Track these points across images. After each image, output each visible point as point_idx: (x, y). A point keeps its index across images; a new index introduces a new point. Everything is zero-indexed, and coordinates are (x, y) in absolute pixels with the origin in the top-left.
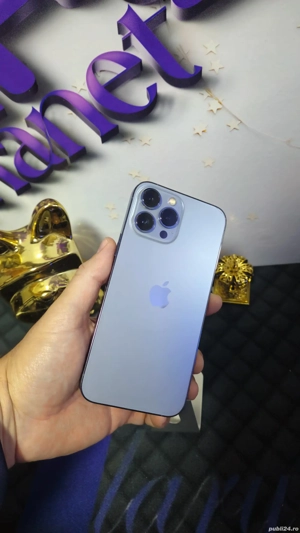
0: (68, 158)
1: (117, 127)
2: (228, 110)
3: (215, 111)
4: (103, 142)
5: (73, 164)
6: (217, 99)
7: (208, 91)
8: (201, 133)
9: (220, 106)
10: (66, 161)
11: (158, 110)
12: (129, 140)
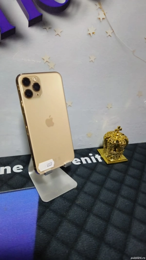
1: (41, 15)
2: (108, 21)
3: (101, 19)
4: (29, 26)
6: (103, 11)
7: (100, 4)
8: (91, 34)
9: (104, 17)
11: (70, 10)
12: (47, 28)
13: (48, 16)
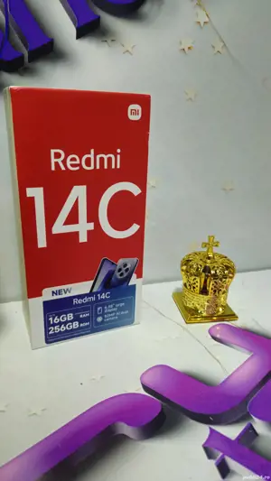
0: (26, 53)
1: (99, 18)
2: (214, 27)
3: (202, 24)
4: (78, 37)
5: (30, 65)
6: (205, 10)
8: (186, 49)
9: (207, 20)
10: (22, 57)
11: (146, 8)
12: (109, 41)
13: (109, 20)
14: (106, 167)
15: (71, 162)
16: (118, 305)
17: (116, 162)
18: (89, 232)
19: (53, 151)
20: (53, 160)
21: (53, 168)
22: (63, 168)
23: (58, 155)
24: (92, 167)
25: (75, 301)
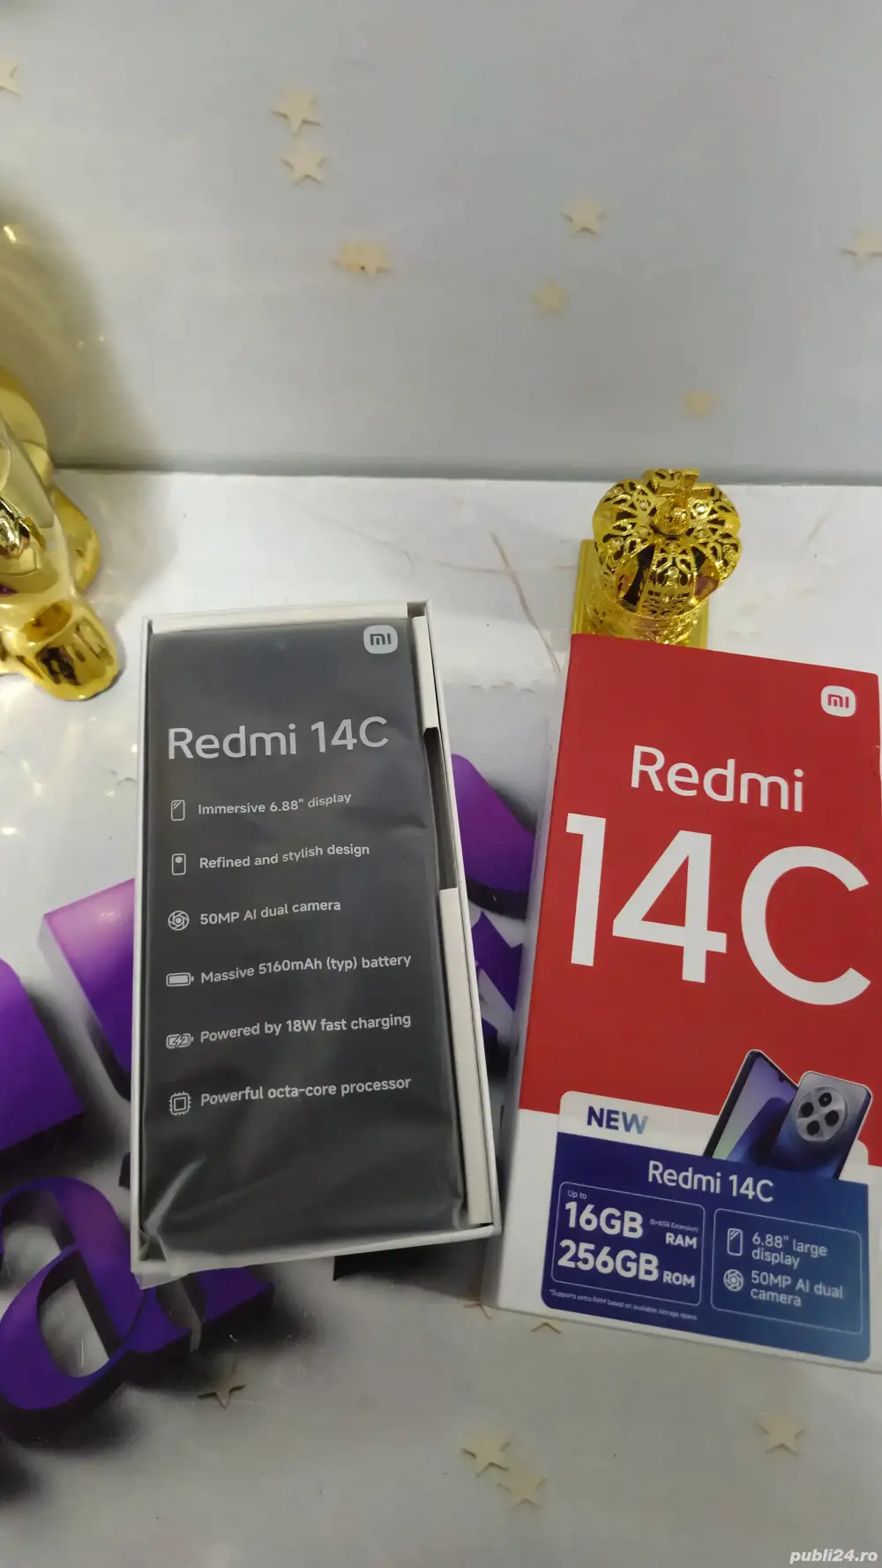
14: (764, 802)
15: (679, 779)
16: (801, 1248)
17: (793, 797)
18: (712, 957)
19: (639, 750)
20: (637, 767)
21: (635, 783)
22: (658, 787)
23: (648, 759)
24: (729, 797)
25: (655, 1171)
